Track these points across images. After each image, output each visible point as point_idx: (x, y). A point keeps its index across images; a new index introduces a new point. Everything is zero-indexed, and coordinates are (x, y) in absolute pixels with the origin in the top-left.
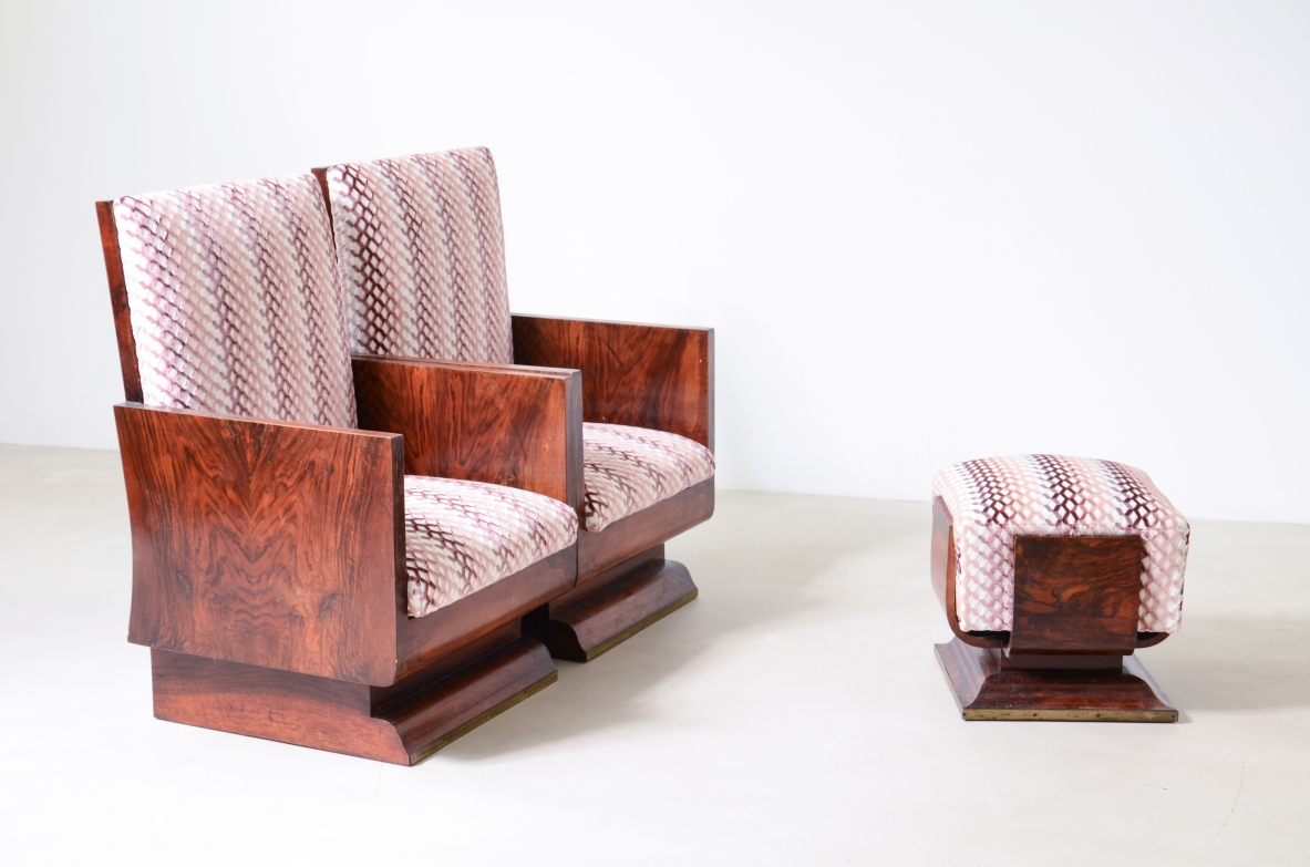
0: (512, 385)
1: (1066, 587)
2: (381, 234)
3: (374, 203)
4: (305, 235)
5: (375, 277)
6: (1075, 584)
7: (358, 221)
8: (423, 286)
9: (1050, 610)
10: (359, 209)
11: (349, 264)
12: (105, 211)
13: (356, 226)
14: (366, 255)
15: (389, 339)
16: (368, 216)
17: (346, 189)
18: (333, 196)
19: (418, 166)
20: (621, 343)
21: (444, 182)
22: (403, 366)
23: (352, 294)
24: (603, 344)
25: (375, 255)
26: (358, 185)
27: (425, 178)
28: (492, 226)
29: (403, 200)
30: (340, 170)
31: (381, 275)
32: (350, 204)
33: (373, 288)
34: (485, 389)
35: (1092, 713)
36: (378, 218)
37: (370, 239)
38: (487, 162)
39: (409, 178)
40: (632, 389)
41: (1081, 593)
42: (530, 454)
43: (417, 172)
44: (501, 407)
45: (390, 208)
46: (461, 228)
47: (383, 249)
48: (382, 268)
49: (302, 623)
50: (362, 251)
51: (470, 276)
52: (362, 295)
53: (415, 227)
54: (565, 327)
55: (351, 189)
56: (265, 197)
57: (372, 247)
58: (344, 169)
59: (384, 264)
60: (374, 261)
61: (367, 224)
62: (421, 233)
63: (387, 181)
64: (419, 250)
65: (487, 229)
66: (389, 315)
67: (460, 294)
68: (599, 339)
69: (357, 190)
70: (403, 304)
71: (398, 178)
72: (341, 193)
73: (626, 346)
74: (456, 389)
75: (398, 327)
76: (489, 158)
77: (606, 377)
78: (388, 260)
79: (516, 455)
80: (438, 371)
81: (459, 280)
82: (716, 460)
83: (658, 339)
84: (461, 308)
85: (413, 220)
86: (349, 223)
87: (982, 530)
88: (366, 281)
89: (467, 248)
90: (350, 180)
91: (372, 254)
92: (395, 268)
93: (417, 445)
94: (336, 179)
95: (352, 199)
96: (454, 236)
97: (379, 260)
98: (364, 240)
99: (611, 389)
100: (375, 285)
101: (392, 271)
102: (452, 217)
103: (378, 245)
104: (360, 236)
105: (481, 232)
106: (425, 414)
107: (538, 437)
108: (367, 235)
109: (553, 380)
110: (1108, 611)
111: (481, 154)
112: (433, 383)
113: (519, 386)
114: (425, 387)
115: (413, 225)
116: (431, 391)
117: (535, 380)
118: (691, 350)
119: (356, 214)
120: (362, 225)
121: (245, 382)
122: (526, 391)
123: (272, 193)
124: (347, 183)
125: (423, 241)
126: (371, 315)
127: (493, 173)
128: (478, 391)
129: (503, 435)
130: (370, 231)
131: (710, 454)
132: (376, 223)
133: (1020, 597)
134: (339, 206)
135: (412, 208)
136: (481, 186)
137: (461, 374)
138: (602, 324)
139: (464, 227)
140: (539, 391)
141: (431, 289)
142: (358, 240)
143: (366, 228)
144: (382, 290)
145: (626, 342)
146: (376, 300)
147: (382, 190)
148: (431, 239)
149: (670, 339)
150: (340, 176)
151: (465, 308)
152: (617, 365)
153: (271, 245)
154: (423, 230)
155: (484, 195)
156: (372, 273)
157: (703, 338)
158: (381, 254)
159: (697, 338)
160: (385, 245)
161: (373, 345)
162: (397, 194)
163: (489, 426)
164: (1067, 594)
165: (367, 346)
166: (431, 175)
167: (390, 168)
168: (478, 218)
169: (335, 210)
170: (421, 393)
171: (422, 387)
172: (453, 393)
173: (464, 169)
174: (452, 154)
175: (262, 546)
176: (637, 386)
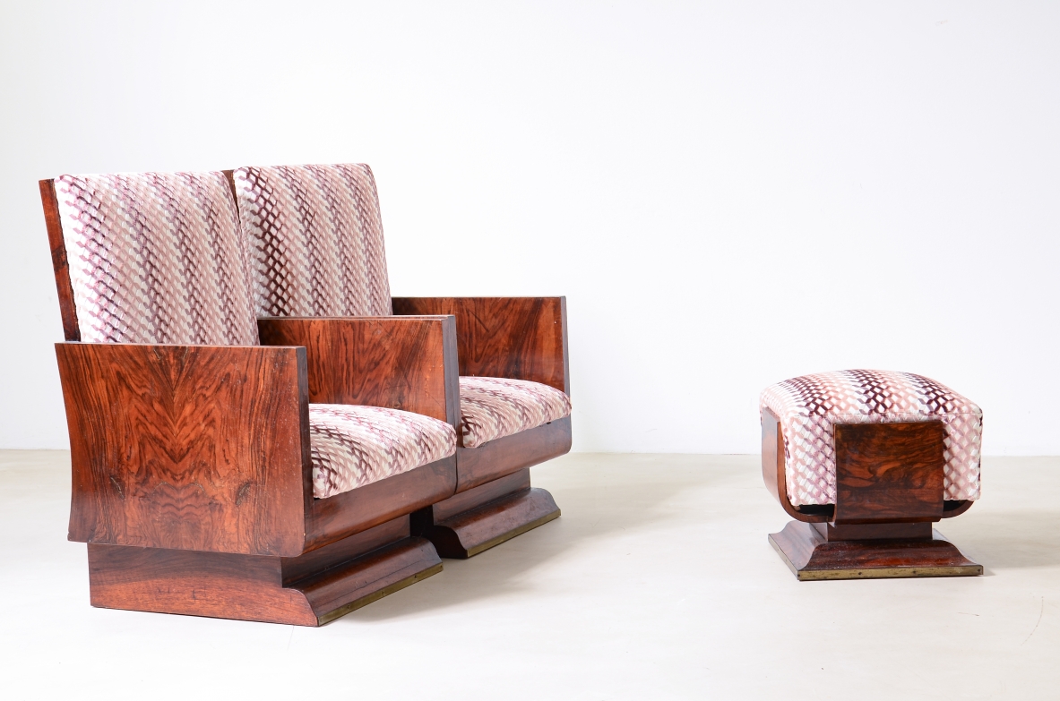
0: (396, 328)
1: (880, 465)
2: (280, 221)
3: (274, 197)
4: (216, 215)
5: (276, 255)
6: (888, 462)
7: (261, 210)
8: (316, 265)
9: (868, 484)
10: (261, 201)
11: (253, 245)
12: (47, 188)
13: (259, 214)
14: (268, 237)
15: (289, 305)
16: (269, 207)
17: (250, 186)
18: (239, 192)
19: (310, 172)
20: (487, 313)
21: (332, 185)
22: (302, 321)
23: (256, 270)
24: (471, 315)
25: (276, 237)
26: (260, 182)
27: (316, 181)
28: (374, 224)
29: (298, 196)
30: (244, 170)
31: (281, 254)
32: (253, 197)
33: (274, 263)
34: (373, 334)
35: (909, 571)
36: (277, 209)
37: (271, 225)
38: (368, 174)
39: (302, 180)
40: (497, 350)
41: (894, 469)
42: (413, 384)
43: (310, 177)
44: (387, 347)
45: (287, 201)
46: (347, 222)
47: (282, 233)
48: (281, 248)
49: (221, 510)
50: (264, 234)
51: (356, 260)
52: (265, 269)
53: (308, 217)
54: (438, 304)
55: (254, 185)
56: (182, 184)
57: (273, 231)
58: (247, 169)
59: (284, 245)
60: (275, 242)
61: (268, 213)
62: (313, 222)
63: (284, 181)
64: (312, 236)
65: (369, 225)
66: (288, 286)
67: (348, 273)
68: (468, 312)
69: (259, 186)
70: (300, 277)
71: (293, 180)
72: (246, 188)
73: (491, 315)
74: (347, 336)
75: (296, 296)
76: (369, 171)
77: (474, 341)
78: (286, 242)
79: (401, 386)
80: (332, 322)
81: (346, 262)
82: (571, 402)
83: (518, 308)
84: (349, 285)
85: (307, 212)
86: (253, 212)
87: (806, 421)
88: (268, 258)
89: (352, 237)
90: (253, 178)
91: (273, 237)
92: (292, 248)
93: (315, 385)
94: (241, 178)
95: (255, 193)
96: (341, 227)
97: (279, 242)
98: (266, 225)
99: (479, 351)
100: (276, 261)
101: (290, 251)
102: (339, 213)
103: (277, 230)
104: (262, 222)
105: (364, 227)
106: (322, 358)
107: (420, 369)
108: (268, 222)
109: (431, 322)
110: (918, 483)
111: (362, 168)
112: (328, 333)
113: (402, 329)
114: (321, 337)
115: (307, 217)
116: (326, 340)
117: (416, 324)
118: (547, 314)
119: (259, 205)
120: (264, 213)
121: (167, 325)
122: (409, 332)
123: (188, 182)
124: (251, 181)
125: (316, 229)
126: (273, 286)
127: (373, 183)
128: (367, 336)
129: (390, 370)
130: (271, 219)
131: (566, 396)
132: (276, 213)
133: (841, 474)
134: (244, 199)
135: (306, 203)
136: (363, 192)
137: (352, 324)
138: (470, 299)
139: (350, 221)
140: (419, 331)
141: (323, 267)
142: (261, 226)
143: (268, 216)
144: (282, 266)
145: (490, 312)
146: (277, 273)
147: (280, 187)
148: (322, 228)
149: (528, 307)
150: (244, 175)
151: (353, 285)
152: (484, 331)
153: (187, 220)
154: (315, 220)
155: (366, 199)
156: (273, 252)
157: (557, 304)
158: (280, 237)
159: (551, 304)
160: (284, 229)
161: (275, 310)
162: (293, 191)
163: (377, 364)
164: (882, 470)
165: (270, 311)
166: (321, 179)
167: (286, 172)
168: (362, 216)
169: (241, 202)
170: (318, 342)
171: (318, 337)
172: (345, 340)
173: (348, 178)
174: (338, 166)
175: (185, 448)
176: (501, 347)
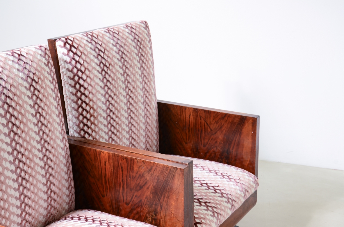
0: (154, 168)
2: (86, 74)
3: (82, 58)
4: (37, 83)
5: (83, 97)
7: (73, 68)
8: (110, 99)
10: (73, 62)
11: (69, 91)
13: (71, 71)
14: (78, 86)
15: (91, 129)
16: (78, 66)
17: (66, 52)
18: (59, 55)
19: (108, 35)
20: (211, 120)
21: (122, 42)
22: (96, 150)
23: (71, 107)
24: (202, 120)
25: (83, 86)
26: (73, 49)
27: (112, 41)
28: (148, 62)
29: (99, 55)
30: (63, 41)
31: (86, 96)
32: (68, 60)
33: (82, 103)
34: (139, 168)
36: (84, 66)
37: (80, 78)
38: (146, 29)
39: (102, 42)
42: (164, 206)
43: (107, 39)
44: (148, 178)
45: (91, 60)
46: (131, 66)
47: (87, 83)
48: (87, 93)
50: (76, 84)
51: (136, 90)
52: (76, 107)
53: (105, 69)
54: (184, 110)
55: (69, 51)
56: (11, 63)
57: (81, 82)
58: (64, 40)
59: (88, 90)
60: (82, 89)
61: (78, 70)
62: (109, 72)
63: (90, 45)
64: (108, 81)
65: (145, 64)
66: (91, 116)
67: (130, 100)
68: (201, 117)
69: (72, 52)
70: (99, 110)
71: (96, 43)
72: (63, 53)
73: (214, 121)
74: (123, 166)
75: (96, 122)
76: (147, 27)
78: (90, 88)
79: (156, 205)
80: (114, 155)
81: (130, 92)
82: (259, 182)
84: (131, 107)
85: (105, 65)
86: (68, 70)
88: (78, 100)
89: (134, 75)
90: (68, 46)
91: (81, 86)
92: (94, 92)
93: (104, 191)
94: (60, 46)
95: (70, 57)
96: (127, 71)
97: (85, 89)
98: (76, 78)
99: (206, 141)
100: (83, 102)
101: (92, 94)
102: (126, 61)
103: (84, 81)
104: (74, 76)
105: (142, 66)
106: (107, 176)
107: (168, 197)
108: (78, 76)
109: (177, 168)
111: (143, 25)
112: (111, 161)
113: (158, 169)
114: (107, 162)
116: (110, 165)
117: (167, 167)
118: (248, 126)
119: (72, 65)
120: (75, 70)
122: (162, 172)
123: (16, 60)
124: (67, 48)
125: (110, 76)
126: (81, 118)
127: (149, 34)
128: (136, 169)
129: (149, 193)
130: (80, 74)
131: (256, 179)
132: (83, 69)
134: (63, 60)
135: (104, 58)
136: (142, 42)
137: (126, 159)
138: (202, 110)
139: (133, 65)
140: (169, 173)
141: (114, 100)
142: (73, 79)
143: (78, 72)
144: (87, 104)
145: (214, 120)
146: (84, 109)
147: (87, 50)
148: (114, 74)
149: (236, 120)
150: (62, 44)
151: (133, 106)
152: (209, 130)
153: (12, 93)
154: (110, 70)
155: (144, 46)
156: (81, 95)
157: (254, 121)
158: (86, 85)
159: (251, 121)
160: (89, 80)
161: (82, 133)
162: (96, 52)
163: (141, 187)
165: (79, 133)
166: (115, 39)
167: (92, 37)
168: (140, 59)
169: (61, 63)
170: (105, 165)
171: (105, 162)
172: (122, 168)
173: (133, 34)
174: (127, 26)
176: (219, 141)
